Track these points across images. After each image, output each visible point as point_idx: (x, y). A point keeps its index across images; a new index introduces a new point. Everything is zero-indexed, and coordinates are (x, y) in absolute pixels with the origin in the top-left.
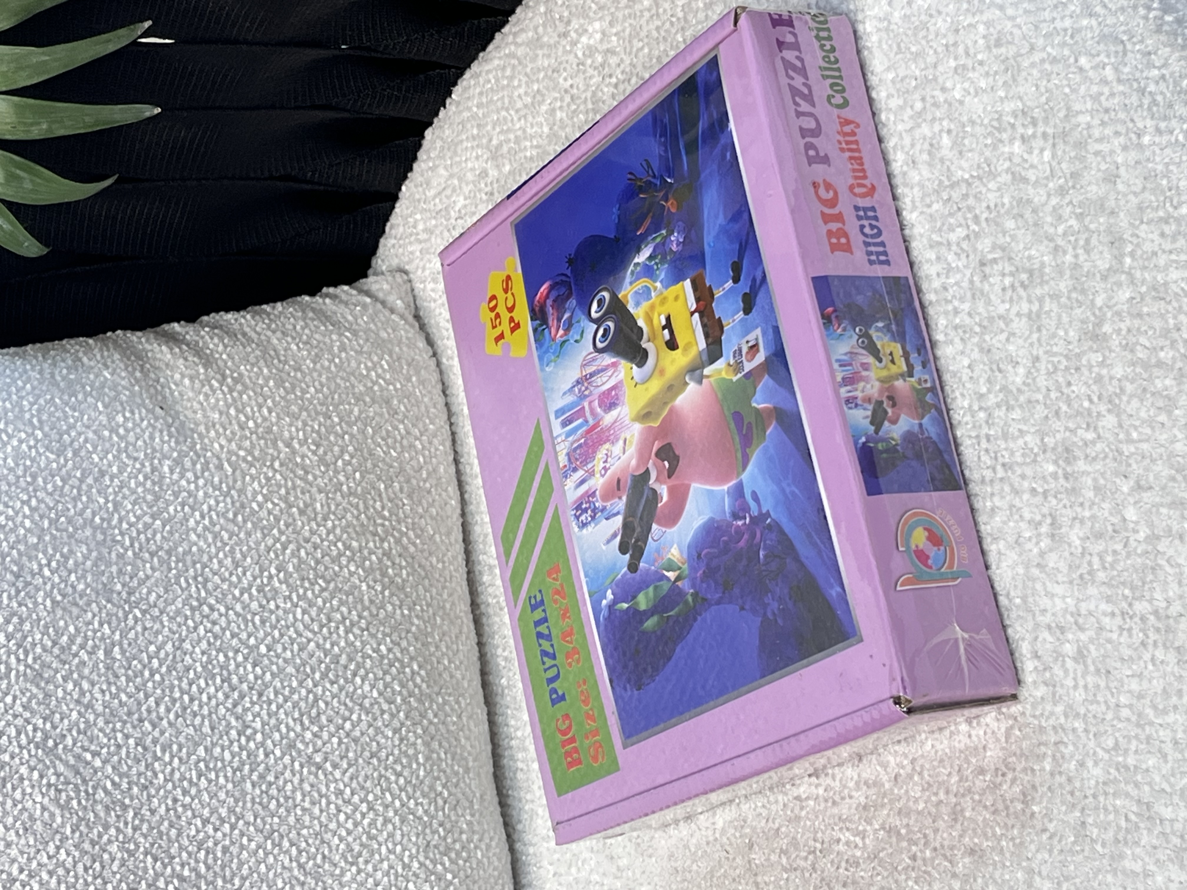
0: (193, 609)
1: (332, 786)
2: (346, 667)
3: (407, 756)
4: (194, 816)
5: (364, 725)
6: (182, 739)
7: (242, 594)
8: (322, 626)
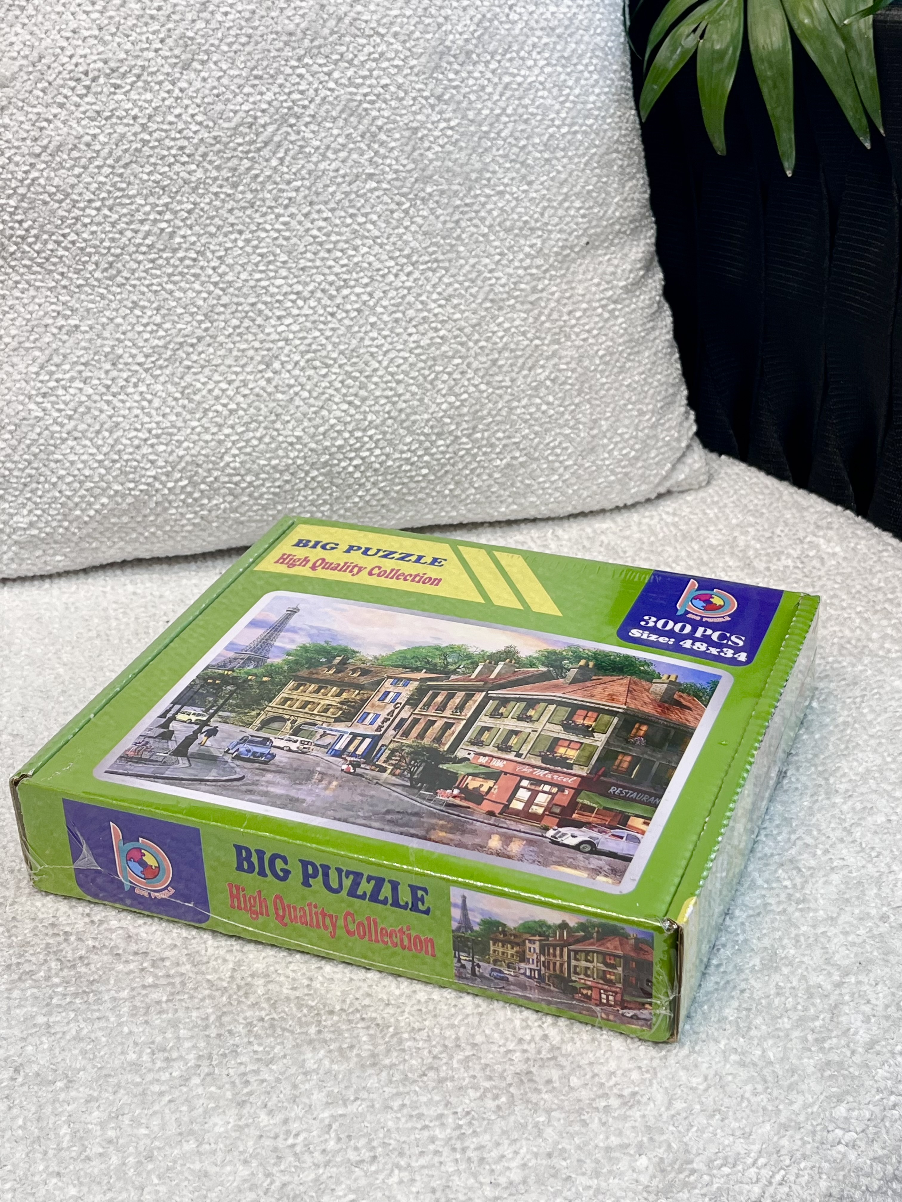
0: (408, 257)
1: (251, 377)
2: (356, 395)
3: (277, 449)
4: (226, 250)
5: (304, 408)
6: (294, 240)
7: (422, 302)
8: (392, 374)
